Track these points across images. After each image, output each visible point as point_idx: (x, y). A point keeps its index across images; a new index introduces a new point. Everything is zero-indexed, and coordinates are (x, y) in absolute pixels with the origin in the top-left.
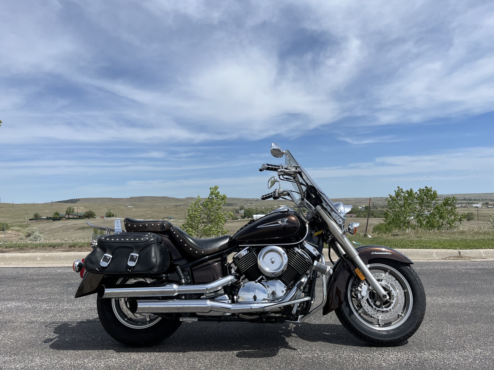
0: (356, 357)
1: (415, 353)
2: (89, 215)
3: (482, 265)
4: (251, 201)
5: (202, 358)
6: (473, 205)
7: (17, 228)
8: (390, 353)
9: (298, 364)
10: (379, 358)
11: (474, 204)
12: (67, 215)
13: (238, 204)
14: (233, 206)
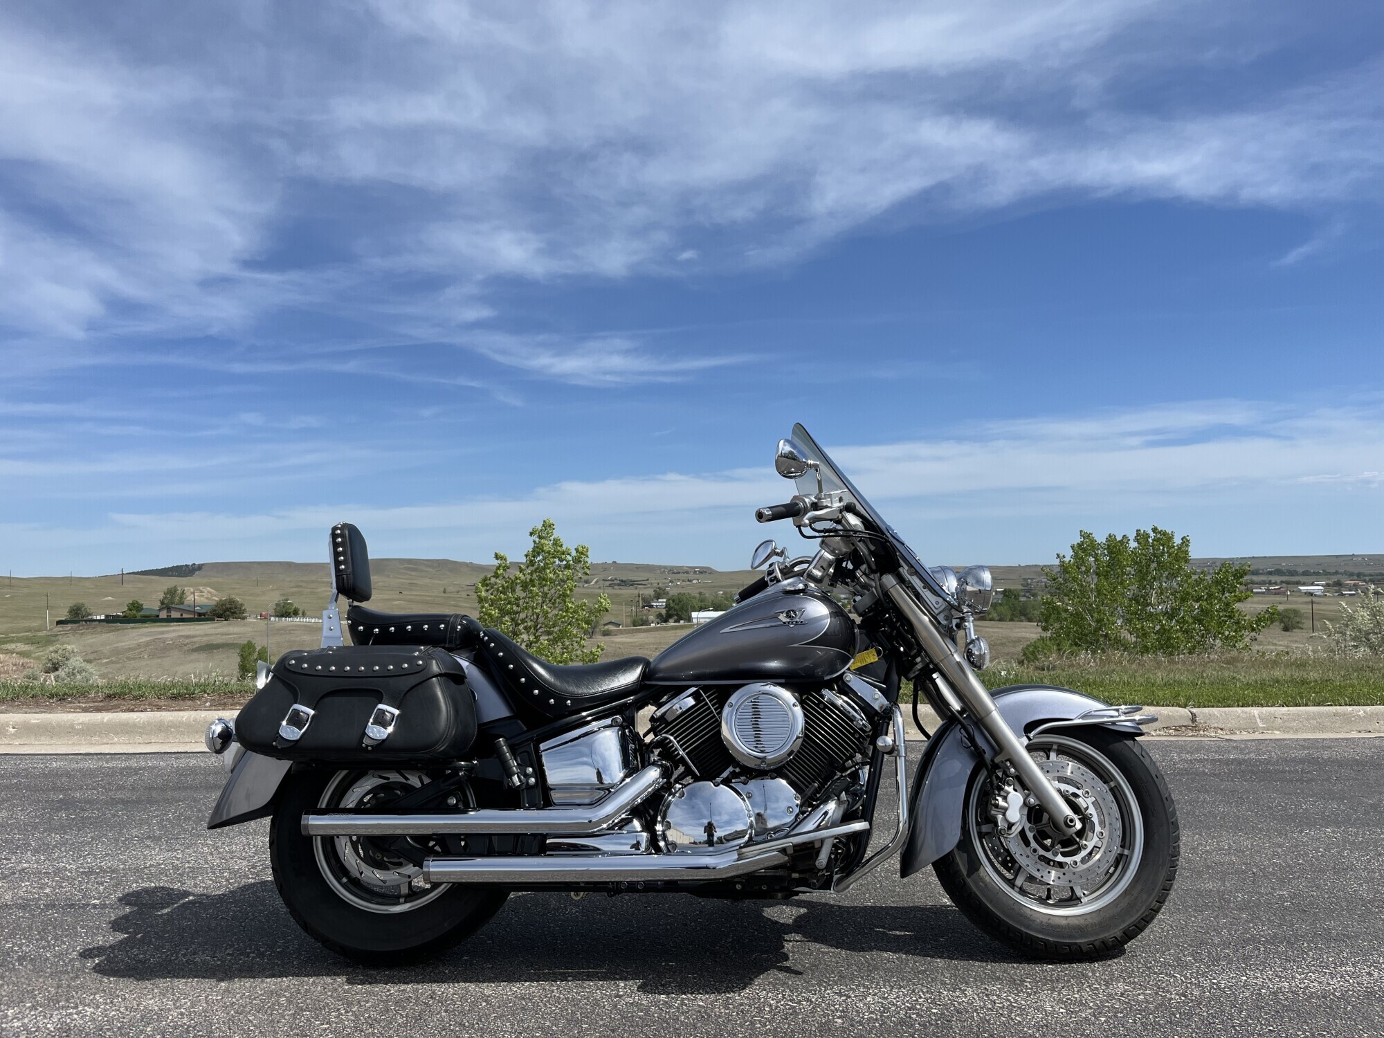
0: (772, 1002)
1: (939, 992)
2: (227, 611)
3: (1242, 751)
4: (687, 573)
5: (339, 1009)
6: (1301, 588)
7: (21, 647)
8: (871, 991)
9: (601, 1023)
10: (834, 1006)
11: (1304, 584)
12: (165, 611)
13: (650, 581)
14: (636, 589)
